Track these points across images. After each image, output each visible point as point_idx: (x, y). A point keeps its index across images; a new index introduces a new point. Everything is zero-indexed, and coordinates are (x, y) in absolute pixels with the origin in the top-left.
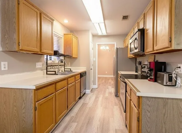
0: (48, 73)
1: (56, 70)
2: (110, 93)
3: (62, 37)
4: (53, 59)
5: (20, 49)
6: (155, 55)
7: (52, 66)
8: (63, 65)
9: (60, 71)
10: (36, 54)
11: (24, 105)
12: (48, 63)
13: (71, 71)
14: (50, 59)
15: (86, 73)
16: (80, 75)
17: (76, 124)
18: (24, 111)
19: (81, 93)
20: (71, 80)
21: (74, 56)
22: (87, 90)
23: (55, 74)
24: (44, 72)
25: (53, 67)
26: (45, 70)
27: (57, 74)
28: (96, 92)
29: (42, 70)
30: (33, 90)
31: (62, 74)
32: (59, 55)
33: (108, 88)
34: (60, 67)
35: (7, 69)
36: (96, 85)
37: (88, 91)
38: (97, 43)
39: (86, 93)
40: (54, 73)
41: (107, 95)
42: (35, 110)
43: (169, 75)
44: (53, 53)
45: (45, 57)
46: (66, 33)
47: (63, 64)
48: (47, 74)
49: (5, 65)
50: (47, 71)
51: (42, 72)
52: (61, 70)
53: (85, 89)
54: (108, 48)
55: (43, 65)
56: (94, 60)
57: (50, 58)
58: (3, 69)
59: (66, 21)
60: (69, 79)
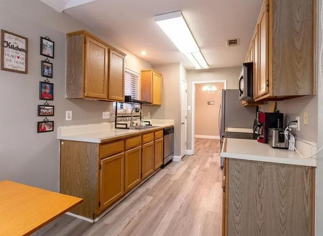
0: (118, 126)
1: (129, 123)
2: (214, 164)
3: (139, 75)
4: (124, 108)
5: (86, 95)
6: (276, 103)
7: (122, 117)
8: (138, 116)
9: (134, 125)
10: (102, 100)
11: (87, 162)
12: (118, 113)
13: (149, 125)
14: (121, 107)
15: (173, 129)
16: (162, 131)
17: (151, 198)
18: (87, 169)
19: (164, 159)
20: (147, 138)
21: (155, 103)
22: (174, 156)
23: (127, 128)
24: (112, 125)
25: (124, 118)
26: (113, 122)
27: (129, 129)
28: (189, 161)
29: (110, 122)
30: (98, 144)
31: (136, 129)
32: (132, 102)
33: (211, 156)
34: (134, 118)
35: (71, 119)
36: (191, 149)
37: (176, 158)
38: (194, 83)
39: (174, 160)
40: (125, 126)
41: (207, 165)
42: (100, 168)
43: (279, 132)
44: (123, 99)
45: (114, 104)
46: (144, 69)
47: (138, 114)
48: (116, 128)
49: (69, 114)
50: (116, 124)
51: (109, 124)
52: (135, 123)
53: (172, 154)
54: (214, 88)
55: (111, 115)
56: (188, 109)
57: (121, 105)
58: (67, 119)
59: (144, 53)
60: (144, 136)
